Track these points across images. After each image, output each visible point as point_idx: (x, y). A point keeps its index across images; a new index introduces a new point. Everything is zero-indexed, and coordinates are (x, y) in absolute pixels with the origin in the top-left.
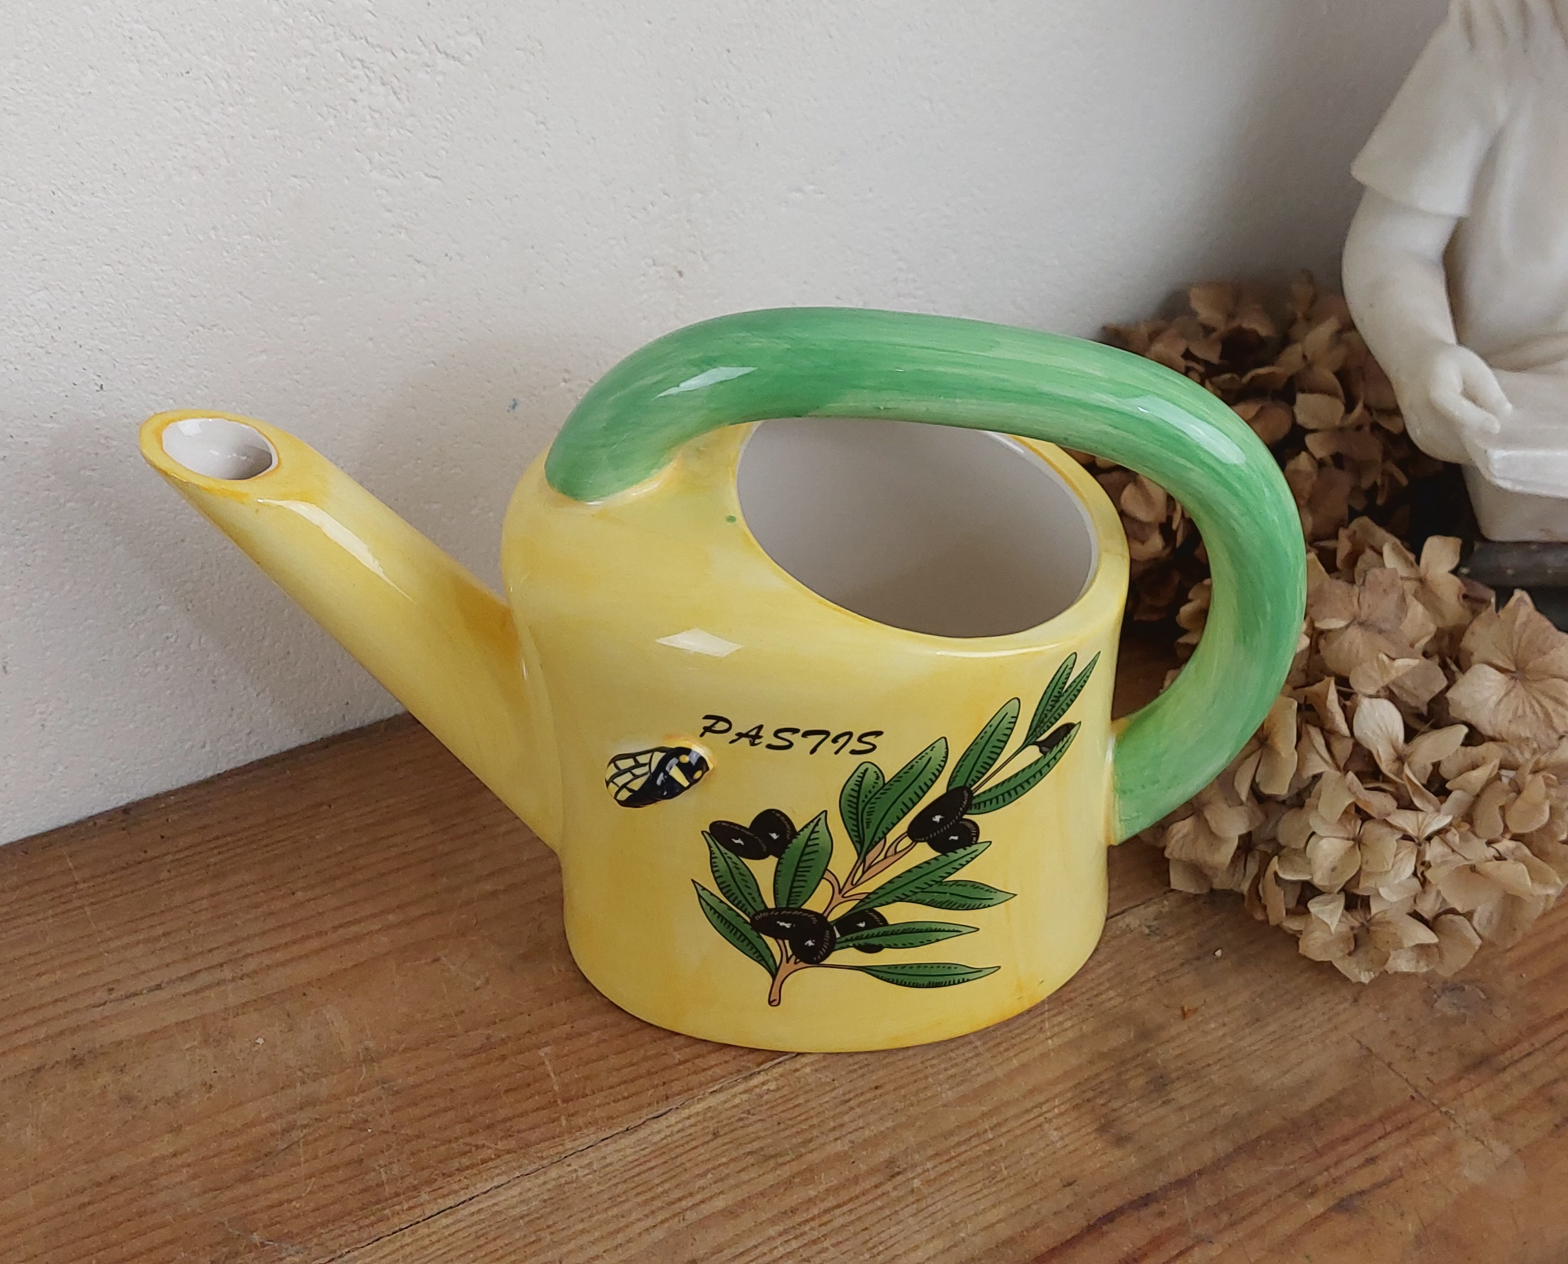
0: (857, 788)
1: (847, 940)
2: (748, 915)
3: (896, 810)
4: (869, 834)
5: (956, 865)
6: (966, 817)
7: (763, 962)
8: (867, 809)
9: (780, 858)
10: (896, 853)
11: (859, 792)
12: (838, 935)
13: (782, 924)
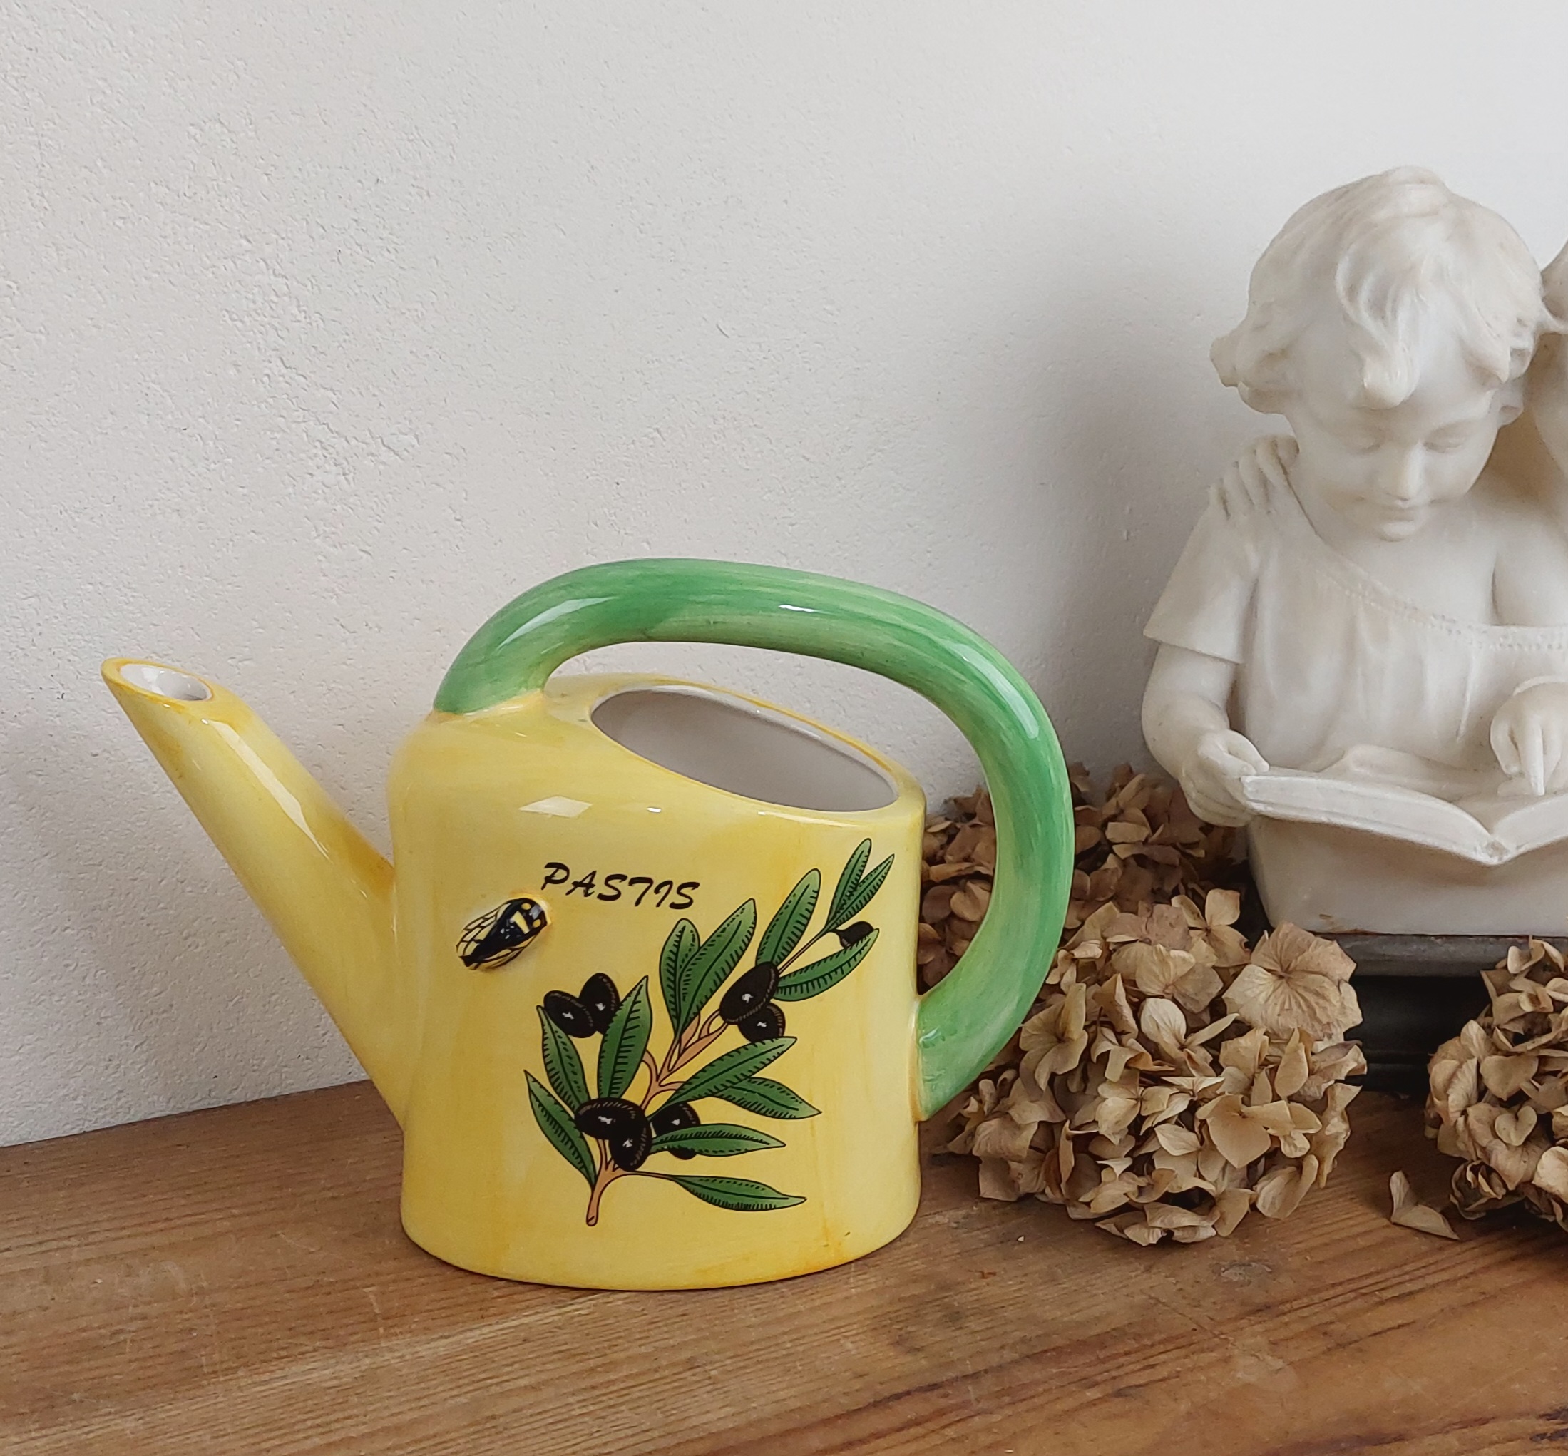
0: (675, 950)
1: (662, 1142)
2: (572, 1109)
3: (708, 983)
4: (685, 1006)
5: (763, 1059)
6: (773, 1001)
7: (584, 1170)
8: (684, 978)
9: (605, 1035)
10: (709, 1035)
11: (676, 954)
12: (654, 1135)
13: (603, 1119)
